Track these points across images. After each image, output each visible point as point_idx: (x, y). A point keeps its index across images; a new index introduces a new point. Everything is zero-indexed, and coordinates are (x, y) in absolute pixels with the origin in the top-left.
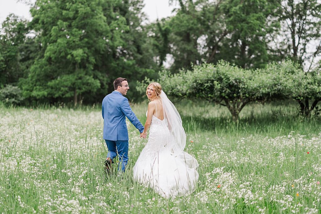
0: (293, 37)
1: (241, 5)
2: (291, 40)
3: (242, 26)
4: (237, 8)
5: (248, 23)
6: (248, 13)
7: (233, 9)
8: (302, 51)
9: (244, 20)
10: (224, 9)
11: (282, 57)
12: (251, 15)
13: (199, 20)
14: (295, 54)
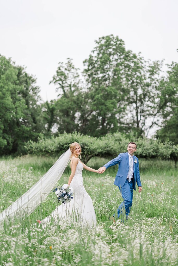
0: (137, 116)
1: (102, 94)
2: (136, 117)
3: (102, 107)
4: (99, 96)
5: (106, 106)
6: (106, 99)
7: (97, 96)
8: (143, 125)
9: (103, 104)
10: (91, 96)
11: (129, 128)
12: (108, 101)
13: (75, 102)
14: (138, 126)
